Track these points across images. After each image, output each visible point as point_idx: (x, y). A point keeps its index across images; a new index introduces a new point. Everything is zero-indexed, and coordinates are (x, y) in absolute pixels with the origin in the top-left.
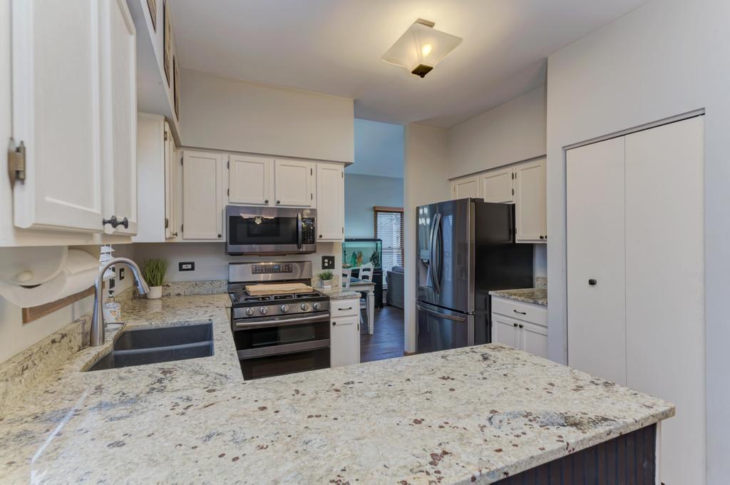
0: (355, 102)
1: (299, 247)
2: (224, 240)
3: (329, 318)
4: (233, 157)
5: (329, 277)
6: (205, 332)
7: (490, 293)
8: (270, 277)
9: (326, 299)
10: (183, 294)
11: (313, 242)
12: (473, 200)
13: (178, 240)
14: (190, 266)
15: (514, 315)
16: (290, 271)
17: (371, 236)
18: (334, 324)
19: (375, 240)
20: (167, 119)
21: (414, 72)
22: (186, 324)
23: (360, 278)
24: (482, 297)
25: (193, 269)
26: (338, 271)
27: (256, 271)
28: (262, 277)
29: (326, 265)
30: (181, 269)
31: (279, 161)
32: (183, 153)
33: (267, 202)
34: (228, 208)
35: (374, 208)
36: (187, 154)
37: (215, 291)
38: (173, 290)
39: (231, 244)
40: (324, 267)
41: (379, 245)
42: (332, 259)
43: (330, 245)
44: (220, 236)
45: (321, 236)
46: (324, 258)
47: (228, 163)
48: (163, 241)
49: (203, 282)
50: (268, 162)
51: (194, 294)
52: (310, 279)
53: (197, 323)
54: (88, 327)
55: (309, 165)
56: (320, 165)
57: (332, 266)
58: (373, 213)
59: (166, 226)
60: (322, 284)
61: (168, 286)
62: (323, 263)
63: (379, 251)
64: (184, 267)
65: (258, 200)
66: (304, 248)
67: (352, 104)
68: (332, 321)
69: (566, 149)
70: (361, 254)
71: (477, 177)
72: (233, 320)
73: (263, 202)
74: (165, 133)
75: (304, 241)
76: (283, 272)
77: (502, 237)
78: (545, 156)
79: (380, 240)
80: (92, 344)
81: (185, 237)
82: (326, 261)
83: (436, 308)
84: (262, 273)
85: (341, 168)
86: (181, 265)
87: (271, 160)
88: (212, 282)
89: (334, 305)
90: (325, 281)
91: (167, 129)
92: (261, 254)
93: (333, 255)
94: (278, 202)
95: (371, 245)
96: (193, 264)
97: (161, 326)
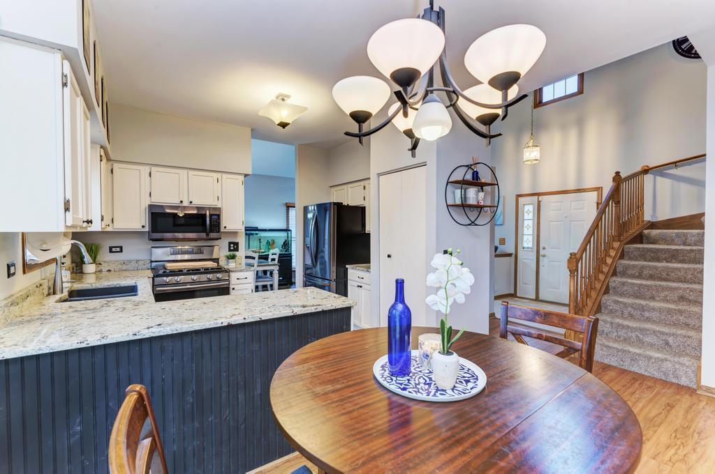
0: (252, 130)
1: (207, 235)
2: (147, 229)
3: (229, 284)
4: (154, 169)
5: (233, 257)
6: (132, 290)
7: (347, 266)
8: (186, 257)
9: (228, 271)
10: (112, 269)
11: (219, 231)
12: (334, 204)
13: (109, 229)
14: (118, 249)
15: (358, 279)
16: (201, 253)
17: (283, 226)
18: (233, 289)
19: (287, 230)
20: (102, 147)
21: (278, 125)
22: (118, 286)
23: (270, 260)
24: (342, 269)
25: (121, 251)
26: (241, 253)
27: (174, 253)
28: (179, 257)
29: (232, 248)
30: (111, 251)
31: (191, 173)
32: (112, 165)
33: (181, 202)
34: (151, 207)
35: (286, 203)
36: (116, 166)
37: (140, 267)
38: (105, 267)
39: (152, 232)
40: (230, 250)
41: (289, 235)
42: (236, 244)
43: (235, 233)
44: (143, 227)
45: (225, 227)
46: (230, 243)
47: (150, 173)
48: (100, 230)
49: (130, 261)
50: (183, 173)
51: (122, 270)
52: (218, 259)
53: (126, 285)
54: (51, 283)
55: (215, 175)
56: (225, 176)
57: (236, 249)
58: (285, 208)
59: (102, 220)
60: (228, 262)
61: (100, 264)
62: (230, 247)
63: (290, 239)
64: (114, 250)
65: (175, 201)
66: (212, 235)
67: (250, 131)
68: (231, 287)
69: (379, 175)
70: (273, 242)
71: (345, 187)
72: (154, 286)
73: (179, 202)
74: (101, 156)
75: (211, 231)
76: (196, 253)
77: (359, 228)
78: (369, 178)
79: (290, 230)
80: (54, 293)
81: (115, 227)
82: (232, 245)
83: (320, 280)
84: (179, 254)
85: (242, 178)
86: (111, 248)
87: (186, 171)
88: (137, 261)
89: (234, 276)
90: (230, 260)
91: (103, 154)
92: (177, 240)
93: (237, 241)
94: (191, 202)
95: (284, 234)
96: (121, 248)
97: (99, 287)
